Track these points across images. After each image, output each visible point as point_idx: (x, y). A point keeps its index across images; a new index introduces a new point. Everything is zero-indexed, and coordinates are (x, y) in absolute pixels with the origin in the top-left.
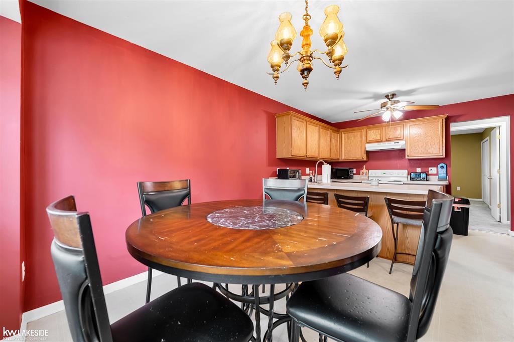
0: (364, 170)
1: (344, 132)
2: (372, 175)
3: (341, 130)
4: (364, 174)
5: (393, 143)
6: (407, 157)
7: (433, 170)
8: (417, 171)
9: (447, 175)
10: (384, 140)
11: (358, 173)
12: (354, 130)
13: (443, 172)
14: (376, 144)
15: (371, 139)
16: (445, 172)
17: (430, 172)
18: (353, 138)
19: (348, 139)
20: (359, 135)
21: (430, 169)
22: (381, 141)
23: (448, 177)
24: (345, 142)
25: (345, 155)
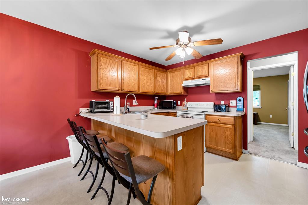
0: (185, 102)
1: (169, 72)
2: (189, 106)
3: (168, 71)
4: (185, 105)
5: (201, 79)
6: (211, 92)
7: (233, 103)
8: (221, 104)
9: (244, 107)
10: (195, 77)
11: (181, 105)
12: (176, 70)
13: (240, 104)
14: (190, 81)
15: (187, 77)
16: (242, 105)
17: (231, 105)
18: (175, 76)
19: (172, 77)
20: (179, 74)
21: (231, 101)
22: (193, 79)
23: (244, 108)
24: (170, 80)
25: (170, 91)
